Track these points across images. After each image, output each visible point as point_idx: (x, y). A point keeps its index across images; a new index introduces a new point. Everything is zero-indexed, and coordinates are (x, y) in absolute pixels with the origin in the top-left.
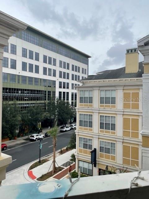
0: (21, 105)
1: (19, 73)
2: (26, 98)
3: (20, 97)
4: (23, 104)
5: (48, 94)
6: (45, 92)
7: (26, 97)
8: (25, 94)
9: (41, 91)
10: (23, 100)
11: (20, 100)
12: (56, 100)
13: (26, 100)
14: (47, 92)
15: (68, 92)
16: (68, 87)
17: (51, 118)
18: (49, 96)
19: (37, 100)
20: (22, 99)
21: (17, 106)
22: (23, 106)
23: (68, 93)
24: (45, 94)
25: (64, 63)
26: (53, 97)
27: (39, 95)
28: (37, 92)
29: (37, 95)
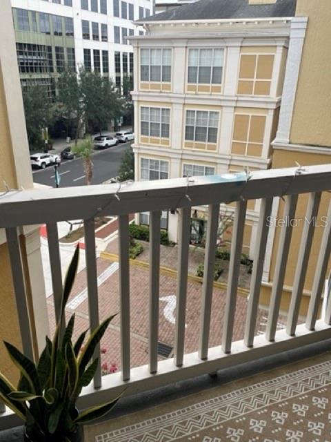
5: (58, 56)
6: (50, 48)
9: (38, 46)
12: (78, 72)
14: (53, 50)
15: (105, 49)
16: (106, 38)
17: (71, 117)
18: (61, 60)
19: (33, 72)
23: (105, 53)
24: (50, 56)
26: (70, 63)
27: (35, 58)
28: (29, 48)
29: (30, 57)
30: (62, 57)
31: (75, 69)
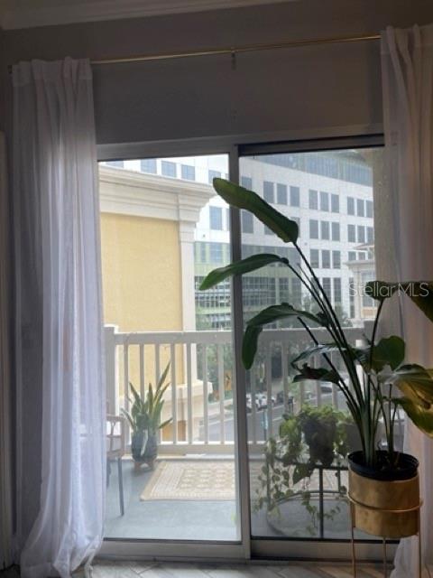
0: (212, 318)
1: (204, 236)
2: (222, 301)
3: (208, 298)
4: (217, 315)
5: (281, 287)
6: (273, 280)
7: (222, 298)
8: (221, 291)
9: (261, 278)
10: (217, 305)
11: (208, 306)
12: (303, 303)
13: (222, 305)
14: (277, 281)
15: (338, 276)
16: (339, 264)
17: (292, 353)
18: (284, 291)
19: (252, 304)
20: (213, 302)
21: (203, 321)
22: (216, 320)
23: (337, 281)
24: (273, 288)
25: (324, 195)
26: (294, 294)
27: (256, 290)
28: (251, 282)
29: (251, 290)
30: (286, 288)
31: (300, 300)
